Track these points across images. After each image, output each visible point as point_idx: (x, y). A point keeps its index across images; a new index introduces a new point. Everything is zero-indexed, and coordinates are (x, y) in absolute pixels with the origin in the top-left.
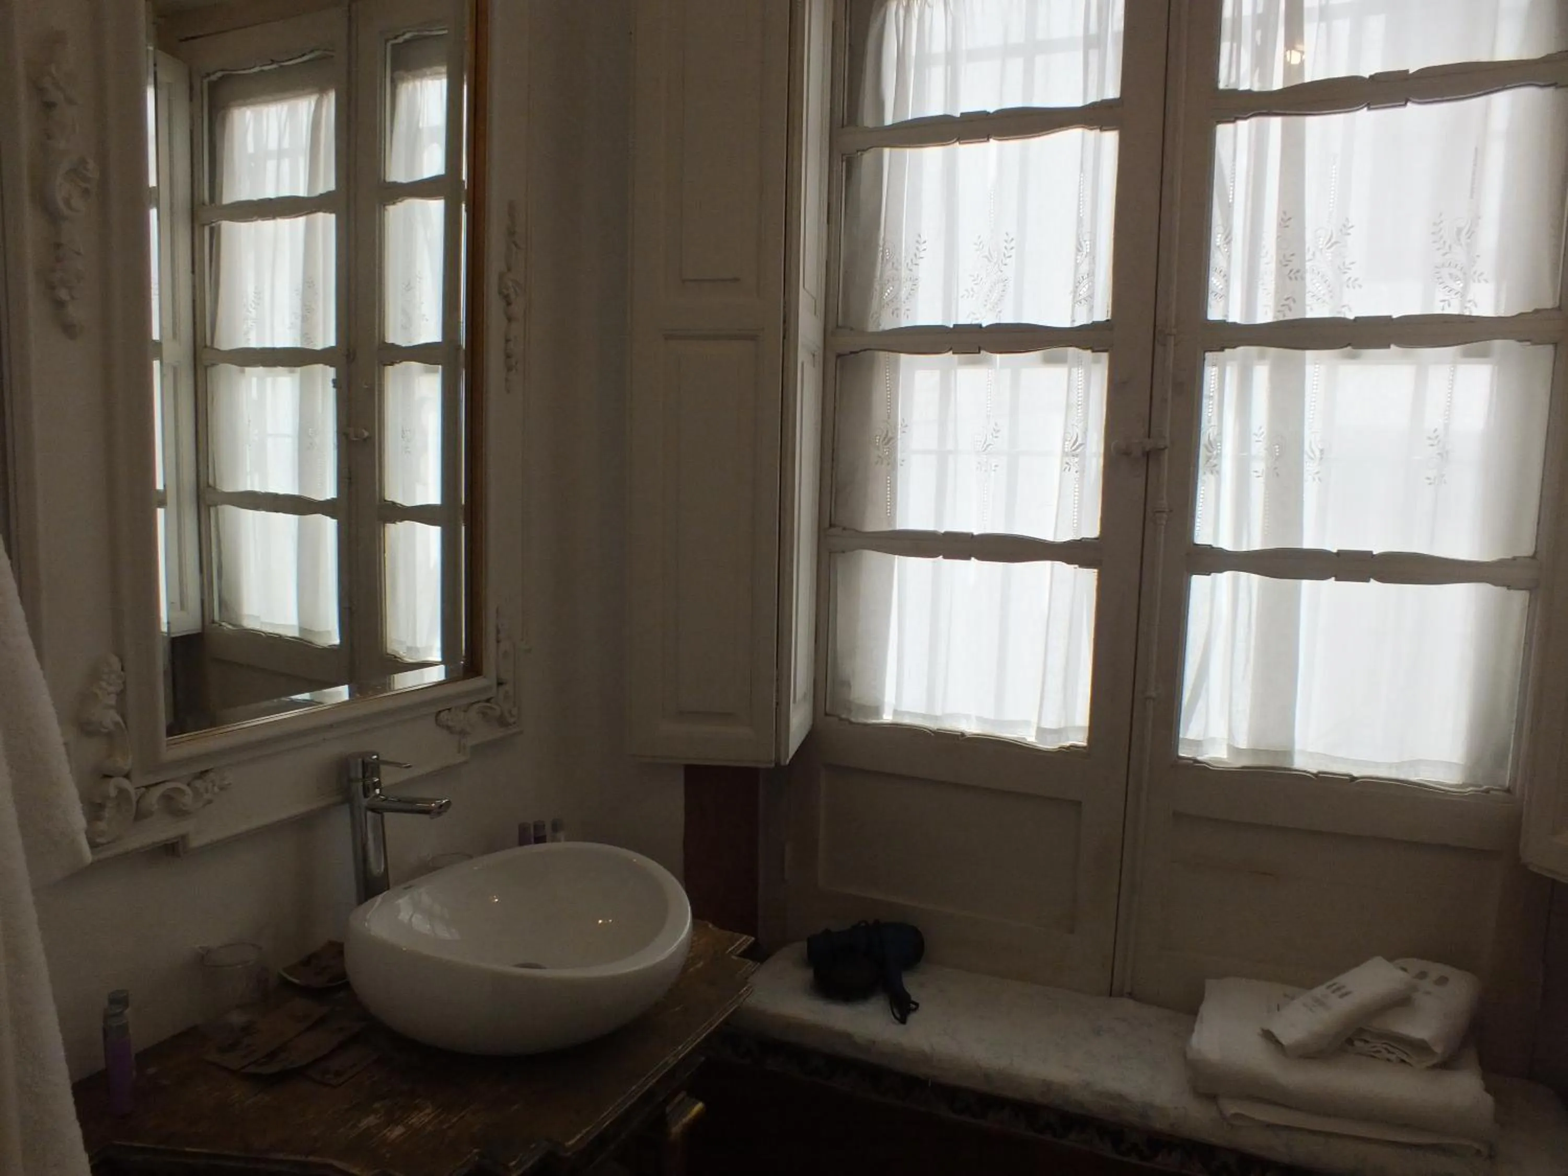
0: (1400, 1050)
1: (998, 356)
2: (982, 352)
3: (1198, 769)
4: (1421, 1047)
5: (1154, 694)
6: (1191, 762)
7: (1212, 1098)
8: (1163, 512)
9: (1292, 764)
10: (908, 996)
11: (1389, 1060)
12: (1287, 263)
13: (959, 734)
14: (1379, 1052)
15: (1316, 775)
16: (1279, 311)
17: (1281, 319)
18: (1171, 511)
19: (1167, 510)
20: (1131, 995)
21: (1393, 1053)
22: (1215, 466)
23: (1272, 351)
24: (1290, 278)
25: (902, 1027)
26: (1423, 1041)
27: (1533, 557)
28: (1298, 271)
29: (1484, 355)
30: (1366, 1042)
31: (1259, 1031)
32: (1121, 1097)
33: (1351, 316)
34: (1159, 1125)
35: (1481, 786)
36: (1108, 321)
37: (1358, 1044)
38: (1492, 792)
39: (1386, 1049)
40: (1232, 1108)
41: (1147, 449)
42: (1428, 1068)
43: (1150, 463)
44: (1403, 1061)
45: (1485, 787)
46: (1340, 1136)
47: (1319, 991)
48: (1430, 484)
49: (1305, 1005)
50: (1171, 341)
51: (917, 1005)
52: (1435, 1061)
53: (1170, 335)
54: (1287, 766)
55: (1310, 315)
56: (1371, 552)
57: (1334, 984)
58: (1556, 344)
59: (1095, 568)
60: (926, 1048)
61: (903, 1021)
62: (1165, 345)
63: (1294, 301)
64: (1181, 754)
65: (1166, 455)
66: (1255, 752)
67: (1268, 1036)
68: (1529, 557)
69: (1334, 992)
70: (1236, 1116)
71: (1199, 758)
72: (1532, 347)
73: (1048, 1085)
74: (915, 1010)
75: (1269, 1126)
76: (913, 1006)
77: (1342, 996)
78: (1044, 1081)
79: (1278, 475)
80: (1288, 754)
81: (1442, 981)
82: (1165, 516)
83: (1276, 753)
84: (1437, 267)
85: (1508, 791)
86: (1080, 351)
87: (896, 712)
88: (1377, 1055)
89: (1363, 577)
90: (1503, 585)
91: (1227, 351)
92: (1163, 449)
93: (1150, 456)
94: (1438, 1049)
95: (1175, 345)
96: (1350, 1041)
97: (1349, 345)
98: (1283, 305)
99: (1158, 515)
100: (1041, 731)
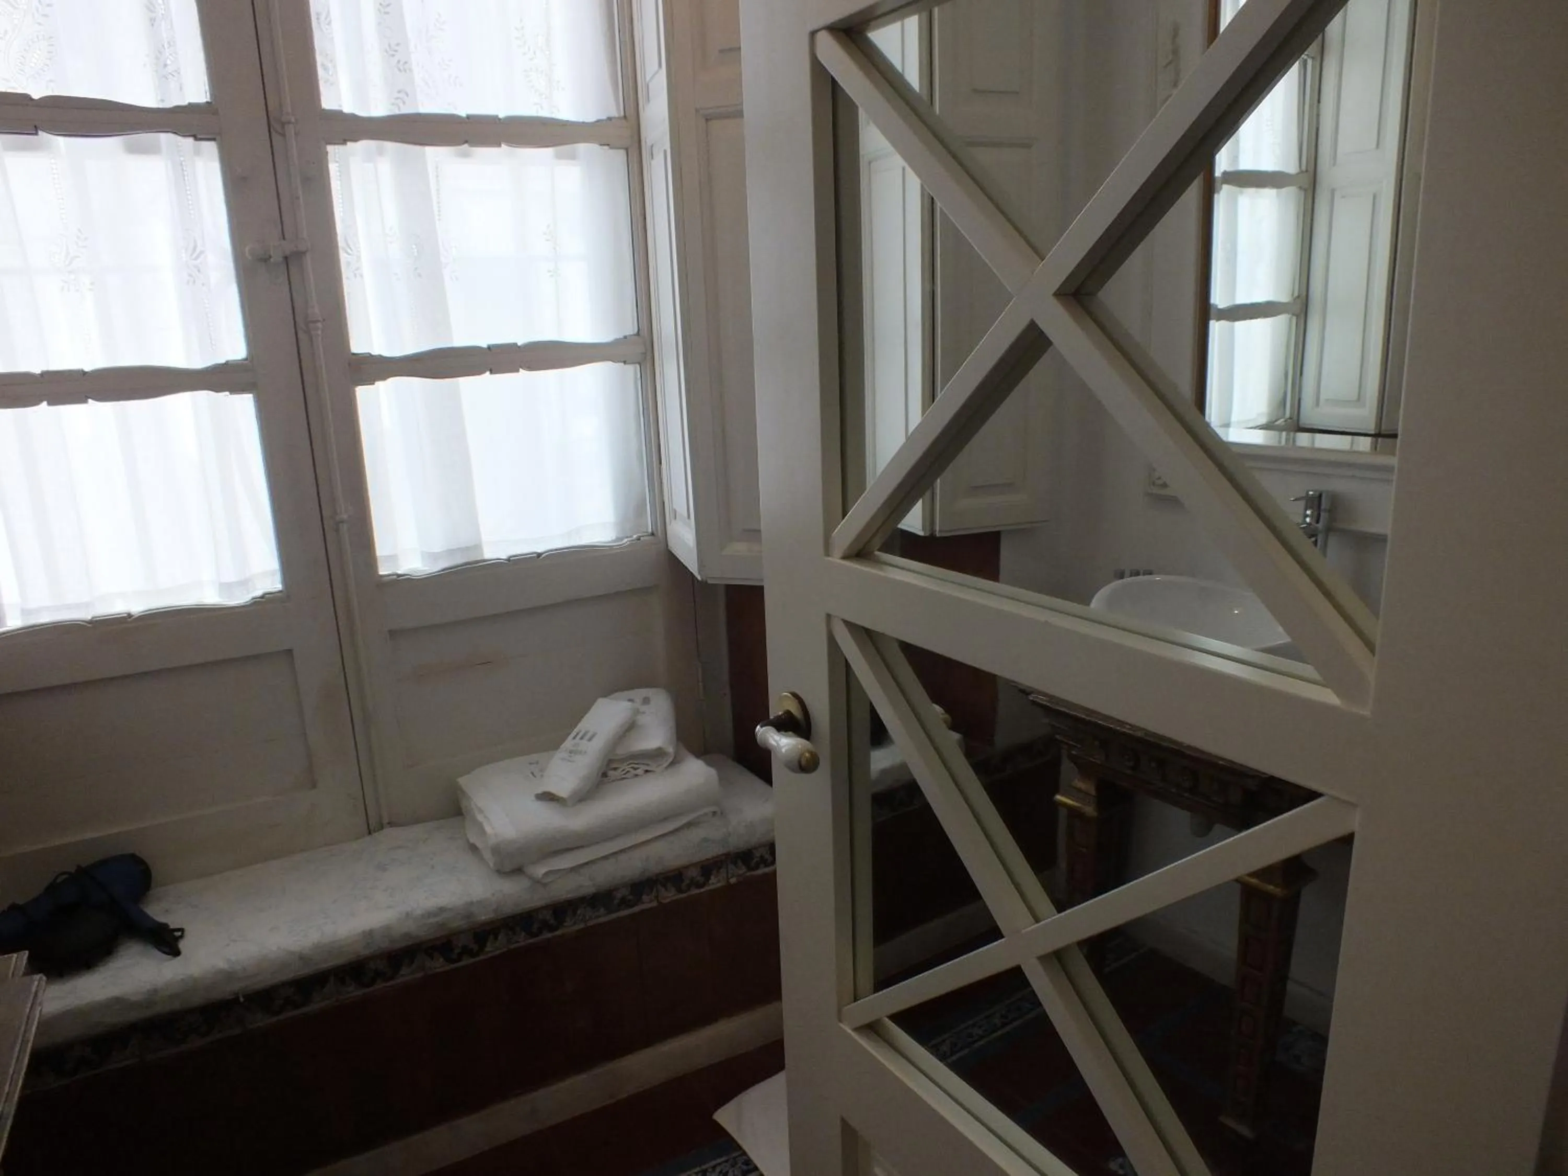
0: (643, 764)
1: (61, 140)
2: (40, 132)
3: (402, 583)
4: (658, 754)
5: (345, 517)
6: (395, 577)
7: (518, 871)
8: (318, 321)
9: (482, 554)
10: (164, 927)
11: (636, 775)
12: (393, 53)
13: (126, 615)
14: (628, 772)
15: (509, 560)
16: (393, 104)
17: (397, 112)
18: (324, 320)
19: (320, 319)
20: (391, 824)
21: (638, 768)
22: (357, 269)
23: (389, 146)
24: (400, 70)
25: (179, 958)
26: (659, 749)
27: (638, 334)
28: (406, 63)
29: (573, 157)
30: (615, 769)
31: (533, 798)
32: (442, 910)
33: (463, 114)
34: (484, 916)
35: (631, 537)
36: (207, 102)
37: (611, 773)
38: (642, 538)
39: (632, 768)
40: (540, 871)
41: (288, 253)
42: (667, 768)
43: (290, 267)
44: (647, 771)
45: (635, 536)
46: (622, 851)
47: (568, 743)
48: (552, 276)
49: (563, 759)
50: (290, 130)
51: (182, 930)
52: (671, 760)
53: (289, 123)
54: (479, 559)
55: (423, 110)
56: (515, 344)
57: (578, 734)
58: (627, 150)
59: (250, 393)
60: (222, 965)
61: (176, 953)
62: (283, 135)
63: (407, 95)
64: (381, 573)
65: (308, 260)
66: (451, 552)
67: (548, 797)
68: (634, 335)
69: (582, 738)
70: (546, 874)
71: (399, 572)
72: (611, 151)
73: (369, 934)
74: (181, 937)
75: (574, 869)
76: (179, 934)
77: (590, 740)
78: (364, 932)
79: (420, 275)
80: (478, 547)
81: (646, 701)
82: (319, 325)
83: (467, 549)
84: (525, 71)
85: (653, 534)
86: (179, 138)
87: (25, 612)
88: (627, 776)
89: (512, 368)
90: (621, 362)
91: (349, 144)
92: (304, 253)
93: (292, 260)
94: (671, 750)
95: (296, 134)
96: (605, 775)
97: (466, 142)
98: (397, 98)
99: (311, 325)
100: (225, 587)
